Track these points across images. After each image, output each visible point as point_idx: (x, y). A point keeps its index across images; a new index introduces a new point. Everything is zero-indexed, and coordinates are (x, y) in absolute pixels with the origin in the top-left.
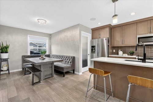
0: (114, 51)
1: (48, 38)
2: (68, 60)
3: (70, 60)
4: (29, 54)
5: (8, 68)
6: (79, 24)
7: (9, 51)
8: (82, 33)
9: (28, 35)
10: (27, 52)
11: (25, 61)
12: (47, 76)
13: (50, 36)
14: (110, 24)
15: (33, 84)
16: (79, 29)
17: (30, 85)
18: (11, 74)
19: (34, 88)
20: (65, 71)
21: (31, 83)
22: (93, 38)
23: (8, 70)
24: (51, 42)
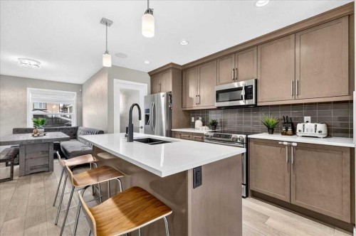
0: (193, 120)
1: (75, 93)
8: (117, 83)
9: (28, 89)
12: (35, 169)
13: (80, 89)
14: (172, 64)
22: (152, 92)
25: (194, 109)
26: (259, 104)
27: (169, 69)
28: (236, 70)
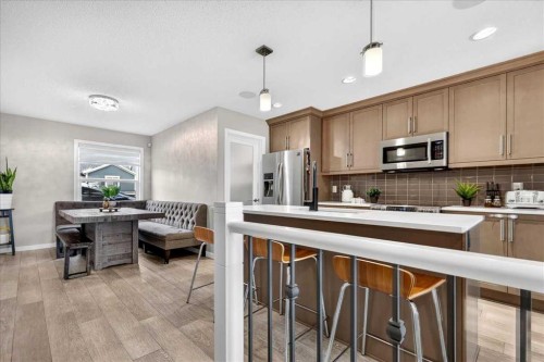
0: (335, 189)
1: (142, 149)
2: (188, 217)
3: (192, 216)
4: (78, 198)
5: (12, 237)
6: (216, 108)
7: (13, 188)
8: (229, 134)
9: (76, 142)
10: (72, 192)
11: (62, 218)
12: (114, 259)
13: (148, 143)
14: (311, 108)
15: (67, 276)
16: (216, 122)
17: (60, 278)
18: (17, 256)
19: (66, 285)
20: (169, 246)
21: (63, 275)
22: (272, 149)
23: (11, 243)
24: (151, 161)
25: (331, 173)
26: (451, 166)
27: (306, 115)
28: (415, 120)
